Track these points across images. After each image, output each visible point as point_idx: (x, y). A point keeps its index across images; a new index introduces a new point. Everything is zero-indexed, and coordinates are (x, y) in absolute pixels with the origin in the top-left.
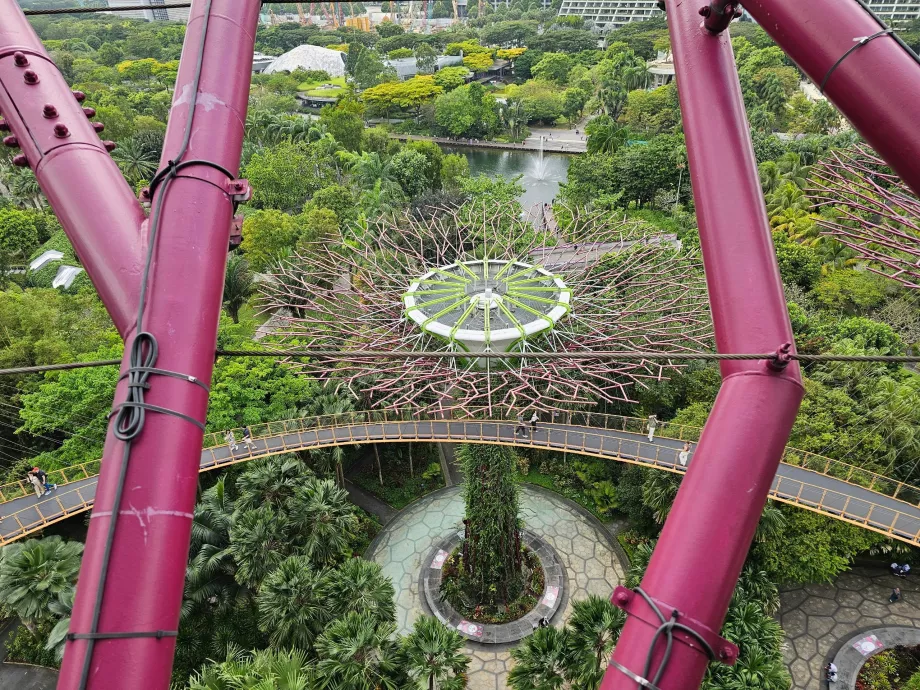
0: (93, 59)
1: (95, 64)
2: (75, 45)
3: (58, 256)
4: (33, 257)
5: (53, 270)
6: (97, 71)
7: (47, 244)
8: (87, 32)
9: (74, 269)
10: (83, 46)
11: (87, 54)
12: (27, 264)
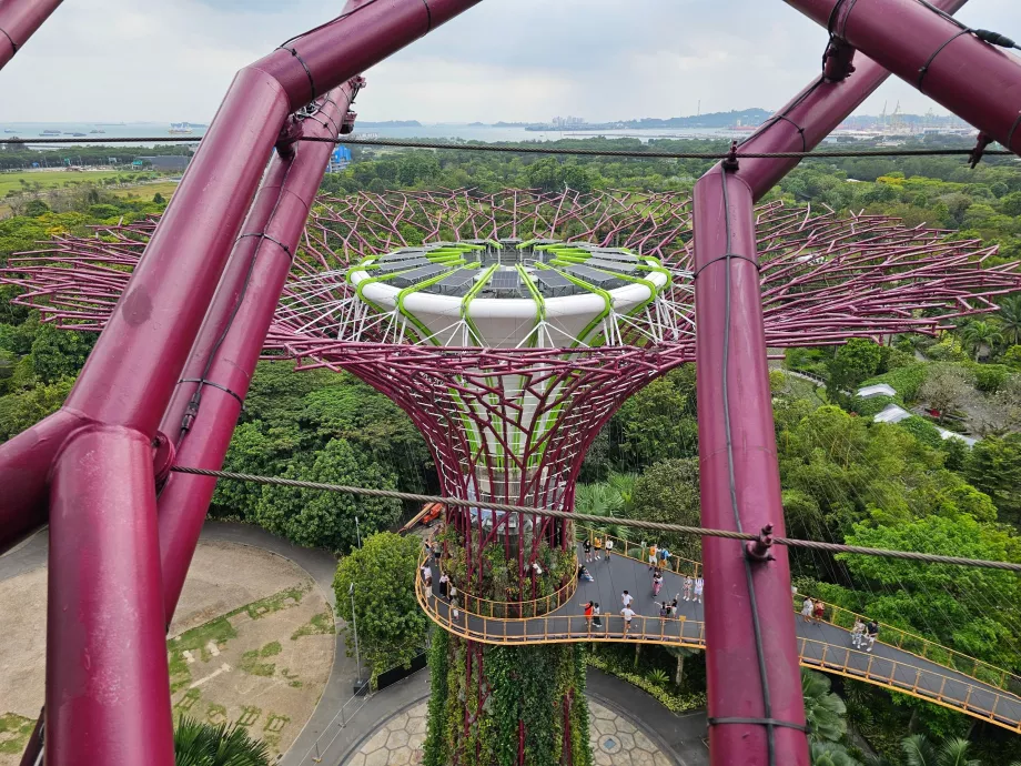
0: (993, 206)
1: (994, 211)
2: (978, 190)
3: (890, 392)
4: (864, 383)
5: (881, 403)
6: (994, 218)
7: (883, 376)
8: (998, 178)
9: (902, 412)
10: (985, 192)
11: (986, 201)
12: (855, 387)
